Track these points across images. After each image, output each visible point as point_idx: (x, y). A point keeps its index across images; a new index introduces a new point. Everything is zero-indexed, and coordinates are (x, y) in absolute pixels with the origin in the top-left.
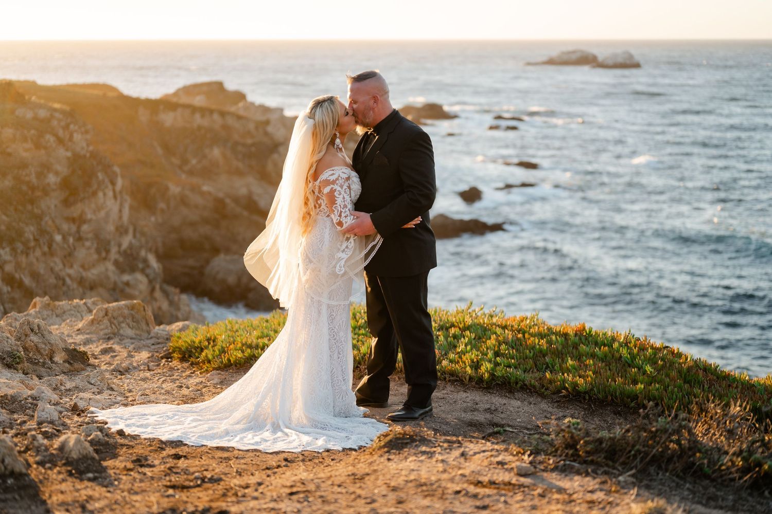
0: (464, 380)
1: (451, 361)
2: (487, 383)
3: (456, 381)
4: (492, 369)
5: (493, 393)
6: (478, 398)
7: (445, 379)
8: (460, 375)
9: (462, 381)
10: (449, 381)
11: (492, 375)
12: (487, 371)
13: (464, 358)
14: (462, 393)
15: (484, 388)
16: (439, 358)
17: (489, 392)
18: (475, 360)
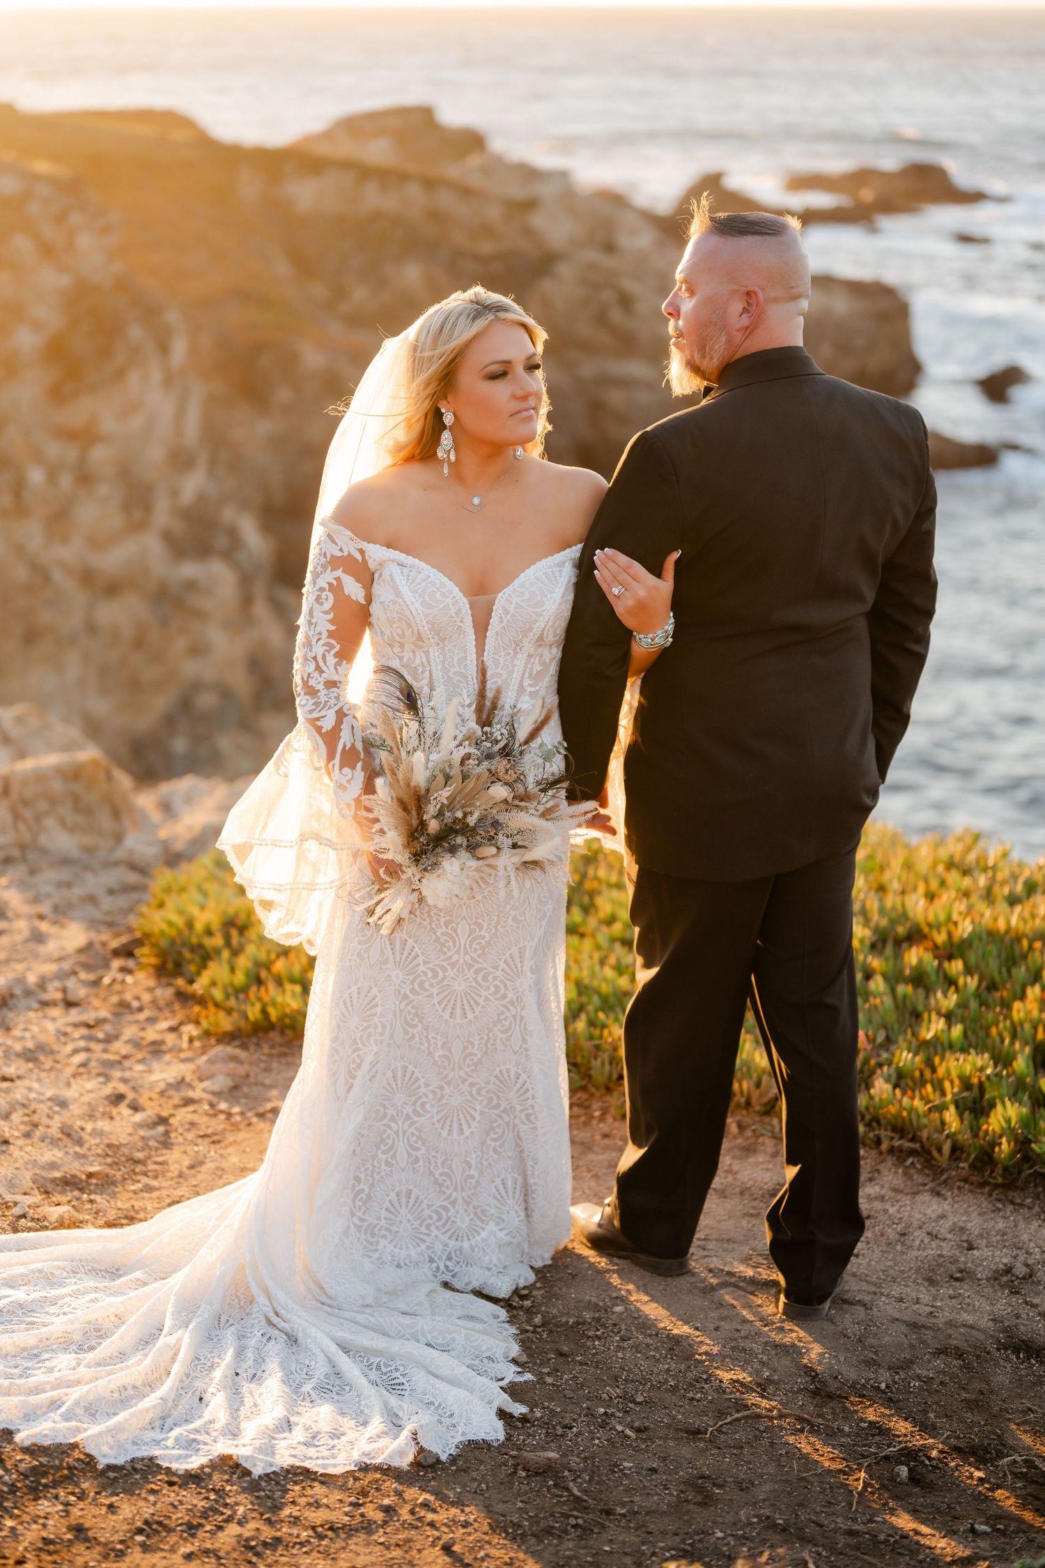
0: (935, 1153)
1: (901, 1080)
2: (1005, 1169)
3: (912, 1152)
4: (1025, 1123)
5: (1022, 1205)
6: (975, 1224)
7: (878, 1142)
8: (925, 1134)
9: (929, 1153)
10: (891, 1151)
11: (1023, 1144)
12: (1009, 1131)
13: (941, 1071)
14: (926, 1197)
15: (997, 1186)
16: (866, 1062)
17: (1012, 1202)
18: (975, 1081)
